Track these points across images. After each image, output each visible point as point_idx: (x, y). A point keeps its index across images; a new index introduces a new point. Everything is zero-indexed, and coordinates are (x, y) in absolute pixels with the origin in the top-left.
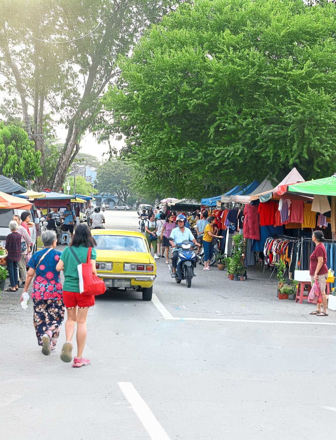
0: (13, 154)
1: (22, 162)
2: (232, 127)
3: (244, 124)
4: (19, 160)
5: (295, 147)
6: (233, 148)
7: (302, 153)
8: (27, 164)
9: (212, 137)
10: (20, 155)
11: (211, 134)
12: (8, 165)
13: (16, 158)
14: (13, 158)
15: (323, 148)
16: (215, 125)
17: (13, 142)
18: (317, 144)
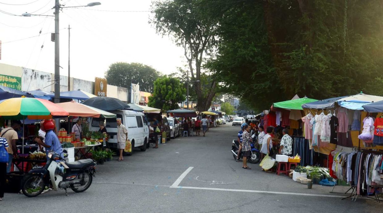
0: (170, 90)
1: (175, 94)
2: (264, 72)
3: (270, 71)
4: (173, 93)
5: (298, 83)
6: (264, 84)
7: (302, 87)
8: (177, 95)
9: (253, 78)
10: (174, 90)
11: (253, 77)
12: (168, 96)
13: (172, 92)
14: (170, 92)
15: (314, 83)
16: (256, 72)
17: (171, 84)
18: (311, 81)
